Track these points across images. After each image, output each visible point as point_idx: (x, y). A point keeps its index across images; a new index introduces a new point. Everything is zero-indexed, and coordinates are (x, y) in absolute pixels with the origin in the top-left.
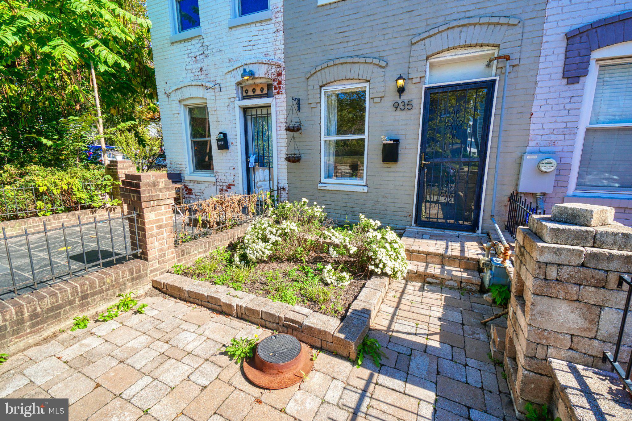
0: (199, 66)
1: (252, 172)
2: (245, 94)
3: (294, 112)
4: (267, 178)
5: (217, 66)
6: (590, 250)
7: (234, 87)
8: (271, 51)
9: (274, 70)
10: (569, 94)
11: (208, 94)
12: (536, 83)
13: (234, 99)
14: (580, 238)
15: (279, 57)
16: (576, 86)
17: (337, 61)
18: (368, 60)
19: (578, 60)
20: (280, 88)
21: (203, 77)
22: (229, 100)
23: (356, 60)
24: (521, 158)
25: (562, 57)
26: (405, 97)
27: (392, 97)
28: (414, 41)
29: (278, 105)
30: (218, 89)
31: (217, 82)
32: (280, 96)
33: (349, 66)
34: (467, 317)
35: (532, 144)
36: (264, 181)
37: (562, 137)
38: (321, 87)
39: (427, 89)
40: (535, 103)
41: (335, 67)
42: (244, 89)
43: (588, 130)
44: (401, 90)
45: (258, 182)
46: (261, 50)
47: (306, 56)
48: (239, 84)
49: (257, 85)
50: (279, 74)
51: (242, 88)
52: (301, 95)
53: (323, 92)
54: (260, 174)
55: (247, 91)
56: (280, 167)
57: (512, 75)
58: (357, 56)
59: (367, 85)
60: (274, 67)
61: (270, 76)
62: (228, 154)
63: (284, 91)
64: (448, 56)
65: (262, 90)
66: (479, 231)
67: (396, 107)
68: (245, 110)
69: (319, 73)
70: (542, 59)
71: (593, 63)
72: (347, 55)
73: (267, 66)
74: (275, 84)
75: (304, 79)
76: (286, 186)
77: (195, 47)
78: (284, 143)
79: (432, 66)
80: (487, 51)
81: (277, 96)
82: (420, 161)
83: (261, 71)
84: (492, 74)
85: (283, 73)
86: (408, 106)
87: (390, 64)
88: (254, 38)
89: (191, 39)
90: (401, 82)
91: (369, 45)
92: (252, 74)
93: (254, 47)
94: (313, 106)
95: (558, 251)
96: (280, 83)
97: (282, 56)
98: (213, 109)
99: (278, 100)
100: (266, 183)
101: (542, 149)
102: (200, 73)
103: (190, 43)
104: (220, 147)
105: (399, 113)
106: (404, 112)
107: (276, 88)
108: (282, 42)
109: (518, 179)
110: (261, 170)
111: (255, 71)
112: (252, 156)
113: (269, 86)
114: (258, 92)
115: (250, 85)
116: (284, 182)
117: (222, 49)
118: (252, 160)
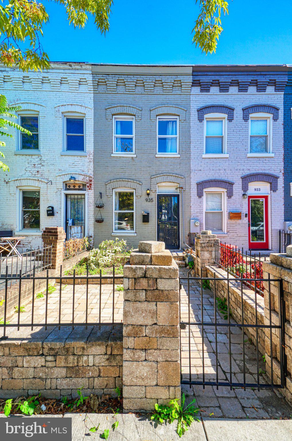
0: (37, 170)
1: (69, 228)
2: (68, 187)
3: (99, 198)
4: (80, 231)
5: (50, 172)
6: (208, 239)
7: (62, 184)
8: (86, 170)
9: (87, 178)
10: (199, 201)
11: (42, 185)
12: (191, 197)
13: (60, 190)
14: (206, 237)
15: (91, 173)
16: (201, 199)
17: (121, 180)
18: (135, 181)
19: (200, 191)
20: (91, 187)
21: (38, 176)
22: (57, 190)
23: (129, 180)
24: (190, 221)
25: (196, 190)
26: (150, 197)
27: (145, 196)
28: (152, 177)
29: (89, 194)
30: (50, 183)
31: (50, 180)
32: (90, 190)
33: (126, 182)
34: (184, 273)
35: (192, 216)
36: (78, 233)
37: (199, 214)
38: (113, 189)
39: (158, 195)
40: (191, 203)
41: (120, 182)
42: (68, 185)
43: (206, 212)
44: (148, 194)
45: (73, 234)
46: (81, 169)
47: (105, 175)
48: (64, 182)
49: (77, 184)
50: (91, 181)
51: (66, 184)
52: (103, 191)
53: (114, 191)
54: (75, 230)
55: (69, 186)
56: (89, 225)
57: (184, 193)
58: (130, 179)
59: (134, 191)
60: (88, 177)
61: (85, 181)
62: (54, 219)
63: (93, 188)
64: (164, 184)
65: (79, 187)
66: (180, 249)
67: (147, 200)
68: (66, 195)
69: (112, 183)
70: (191, 190)
71: (204, 192)
72: (125, 177)
73: (83, 176)
74: (88, 185)
75: (104, 184)
76: (93, 235)
77: (35, 160)
78: (92, 213)
79: (158, 186)
80: (176, 184)
81: (89, 191)
82: (158, 222)
83: (80, 179)
84: (178, 192)
85: (93, 180)
86: (151, 200)
87: (144, 184)
88: (76, 162)
89: (32, 155)
90: (148, 191)
91: (135, 176)
92: (74, 178)
93: (76, 167)
94: (109, 196)
95: (203, 240)
96: (91, 185)
97: (92, 173)
98: (45, 193)
99: (89, 192)
100: (78, 234)
101: (195, 218)
102: (37, 173)
103: (31, 157)
104: (49, 215)
105: (147, 203)
106: (150, 203)
107: (88, 187)
108: (93, 167)
109: (190, 228)
110: (75, 227)
111: (76, 177)
112: (70, 219)
113: (84, 185)
114: (77, 187)
115: (72, 184)
116: (92, 233)
117: (54, 164)
118: (70, 222)
